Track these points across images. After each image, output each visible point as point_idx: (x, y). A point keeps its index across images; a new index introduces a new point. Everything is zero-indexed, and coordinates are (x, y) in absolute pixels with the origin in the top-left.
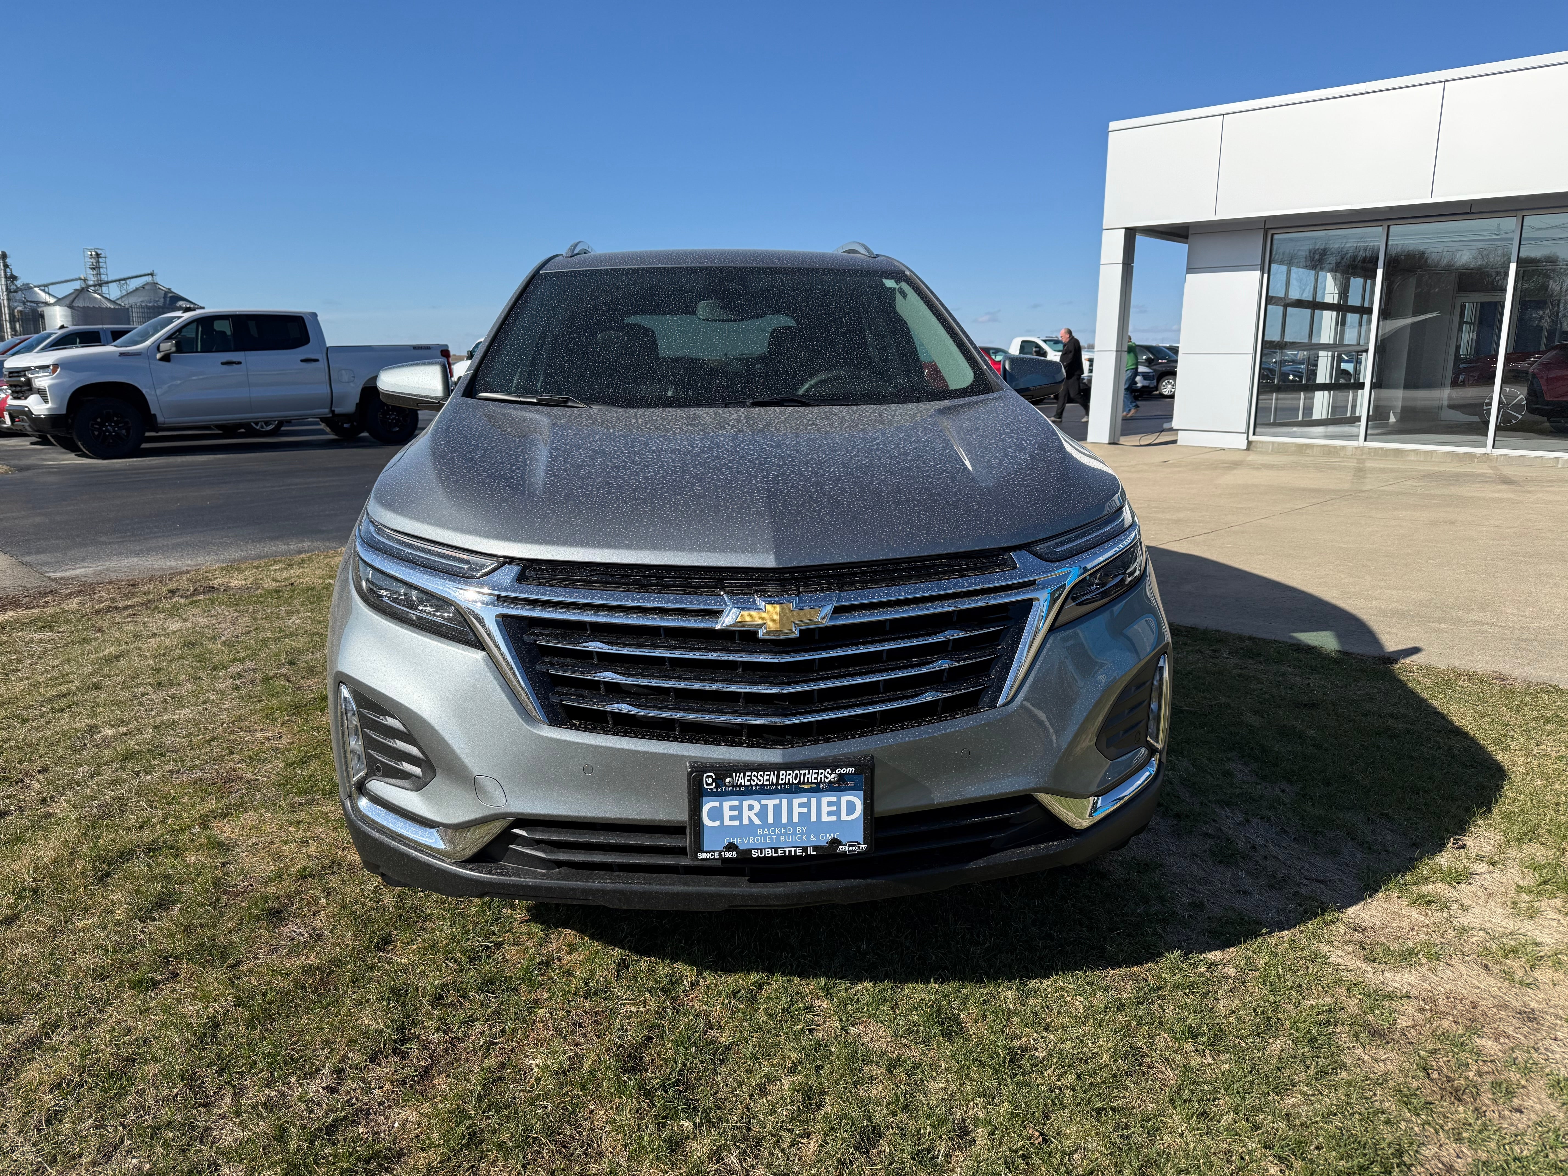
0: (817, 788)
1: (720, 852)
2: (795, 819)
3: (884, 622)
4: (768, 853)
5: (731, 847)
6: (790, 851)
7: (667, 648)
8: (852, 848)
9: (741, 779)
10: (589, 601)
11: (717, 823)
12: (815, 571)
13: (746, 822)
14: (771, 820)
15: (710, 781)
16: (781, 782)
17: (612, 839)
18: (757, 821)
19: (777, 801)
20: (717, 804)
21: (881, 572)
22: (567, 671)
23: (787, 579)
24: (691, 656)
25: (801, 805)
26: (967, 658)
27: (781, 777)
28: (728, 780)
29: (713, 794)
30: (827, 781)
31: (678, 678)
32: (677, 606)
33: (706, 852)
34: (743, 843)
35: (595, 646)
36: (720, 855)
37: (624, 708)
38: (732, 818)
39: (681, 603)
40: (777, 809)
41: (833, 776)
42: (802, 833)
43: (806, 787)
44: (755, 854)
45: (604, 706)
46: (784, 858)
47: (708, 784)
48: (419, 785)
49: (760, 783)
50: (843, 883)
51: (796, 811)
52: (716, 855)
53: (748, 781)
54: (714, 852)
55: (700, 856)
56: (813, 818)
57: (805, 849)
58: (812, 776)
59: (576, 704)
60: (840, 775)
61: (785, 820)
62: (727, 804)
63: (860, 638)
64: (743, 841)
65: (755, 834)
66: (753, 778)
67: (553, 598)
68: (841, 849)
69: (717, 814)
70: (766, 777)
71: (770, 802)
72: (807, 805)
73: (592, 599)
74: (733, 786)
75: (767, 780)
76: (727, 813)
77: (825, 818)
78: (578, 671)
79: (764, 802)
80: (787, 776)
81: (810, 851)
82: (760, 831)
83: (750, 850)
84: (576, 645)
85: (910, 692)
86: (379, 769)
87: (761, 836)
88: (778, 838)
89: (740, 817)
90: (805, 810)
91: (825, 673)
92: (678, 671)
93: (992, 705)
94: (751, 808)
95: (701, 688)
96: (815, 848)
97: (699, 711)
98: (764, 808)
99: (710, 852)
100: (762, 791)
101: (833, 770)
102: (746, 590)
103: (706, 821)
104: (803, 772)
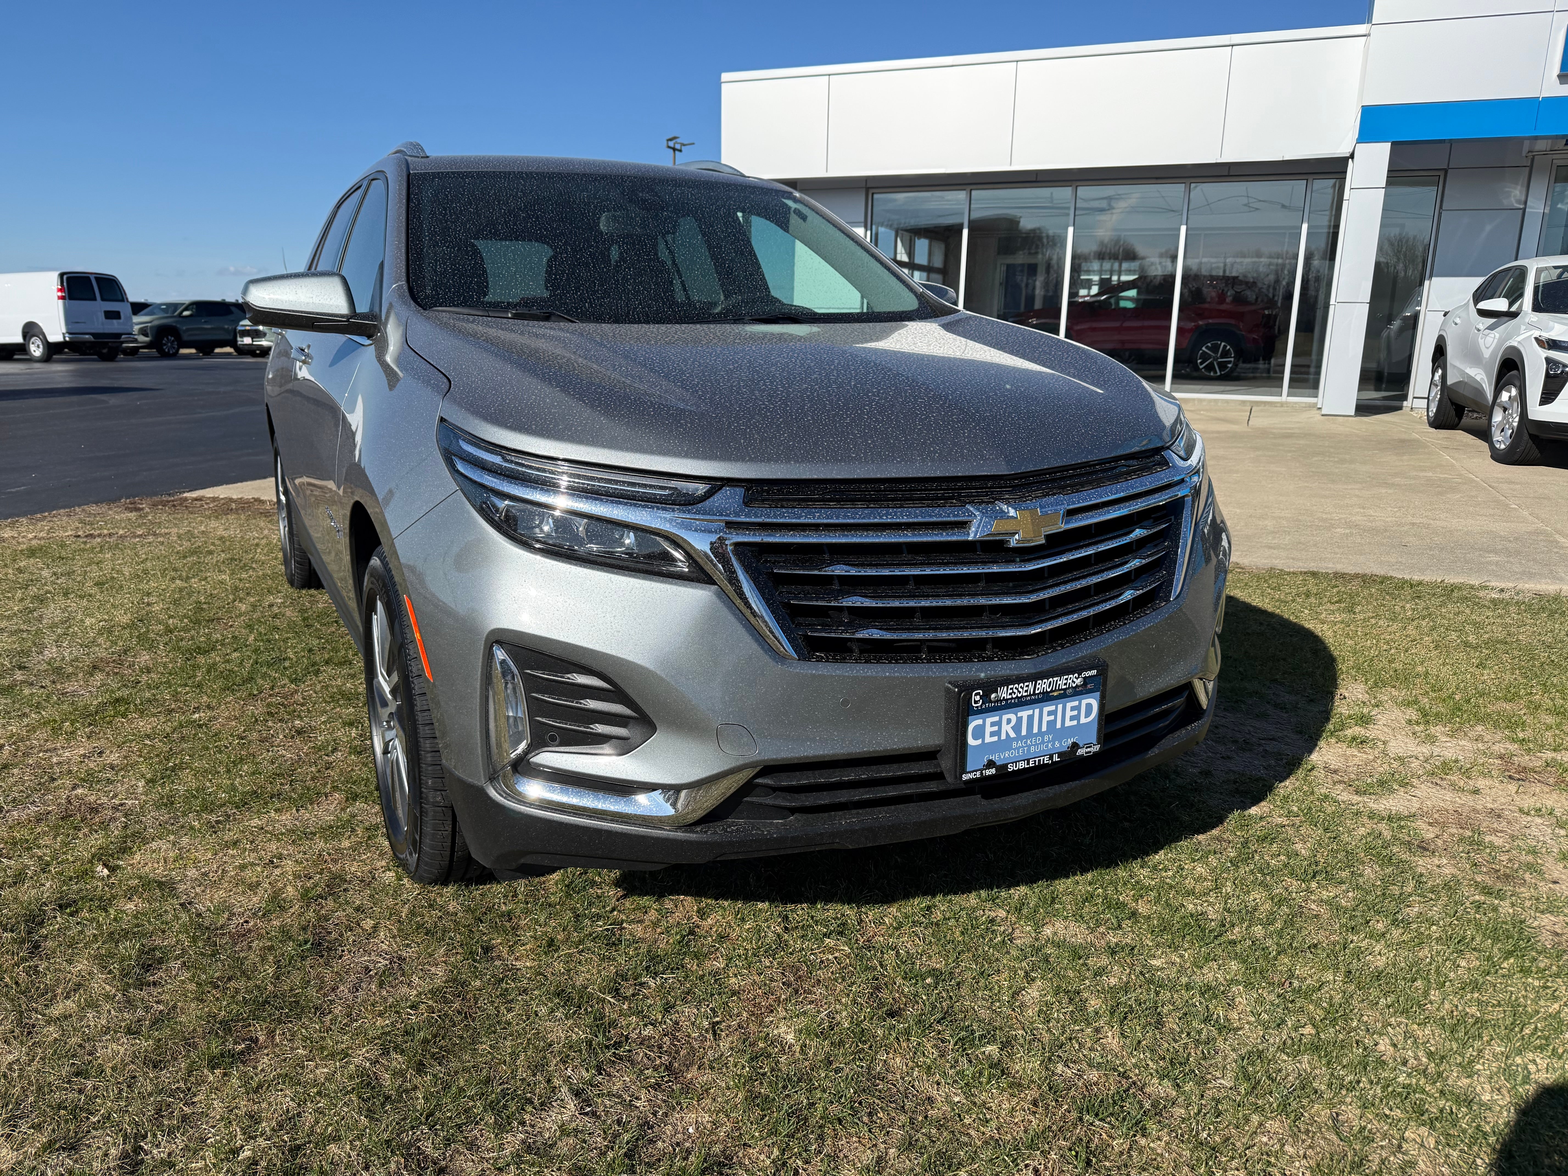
0: (1064, 695)
1: (981, 770)
2: (1044, 729)
3: (1090, 526)
4: (1022, 765)
5: (991, 764)
6: (1039, 761)
7: (914, 565)
8: (1089, 749)
9: (1004, 693)
10: (834, 521)
11: (979, 742)
12: (1036, 476)
13: (1003, 737)
14: (1024, 733)
15: (978, 698)
16: (1037, 692)
17: (864, 774)
18: (1012, 735)
19: (1030, 712)
20: (980, 722)
21: (1082, 475)
22: (811, 599)
23: (1017, 486)
24: (942, 572)
25: (1050, 713)
26: (1148, 556)
27: (1038, 686)
28: (993, 696)
29: (980, 712)
30: (1074, 685)
31: (927, 596)
32: (927, 519)
33: (970, 772)
34: (999, 758)
35: (839, 570)
36: (982, 773)
37: (876, 634)
38: (992, 734)
39: (931, 516)
40: (1030, 718)
41: (1079, 680)
42: (1049, 742)
43: (1055, 694)
44: (1011, 768)
45: (854, 633)
46: (1035, 768)
47: (976, 702)
48: (625, 747)
49: (1019, 695)
50: (1065, 787)
51: (1046, 718)
52: (978, 773)
53: (1010, 694)
54: (976, 771)
55: (965, 777)
56: (1059, 726)
57: (1051, 757)
58: (1061, 682)
59: (824, 635)
60: (1085, 678)
61: (1035, 730)
62: (989, 721)
63: (1080, 541)
64: (1000, 757)
65: (1010, 748)
66: (1015, 691)
67: (794, 521)
68: (1080, 752)
69: (979, 732)
70: (1025, 689)
71: (1024, 714)
72: (1053, 713)
73: (837, 518)
74: (997, 701)
75: (1026, 691)
76: (989, 729)
77: (1068, 723)
78: (823, 599)
79: (1020, 714)
80: (1043, 685)
81: (1056, 758)
82: (1014, 745)
83: (1006, 765)
84: (820, 570)
85: (1115, 592)
86: (553, 738)
87: (1015, 749)
88: (1029, 750)
89: (998, 733)
90: (1052, 718)
91: (1056, 580)
92: (926, 589)
93: (1168, 600)
94: (1009, 721)
95: (954, 604)
96: (1060, 755)
97: (948, 628)
98: (1020, 720)
99: (973, 772)
100: (1020, 703)
101: (1080, 674)
102: (985, 499)
103: (971, 741)
104: (1055, 679)
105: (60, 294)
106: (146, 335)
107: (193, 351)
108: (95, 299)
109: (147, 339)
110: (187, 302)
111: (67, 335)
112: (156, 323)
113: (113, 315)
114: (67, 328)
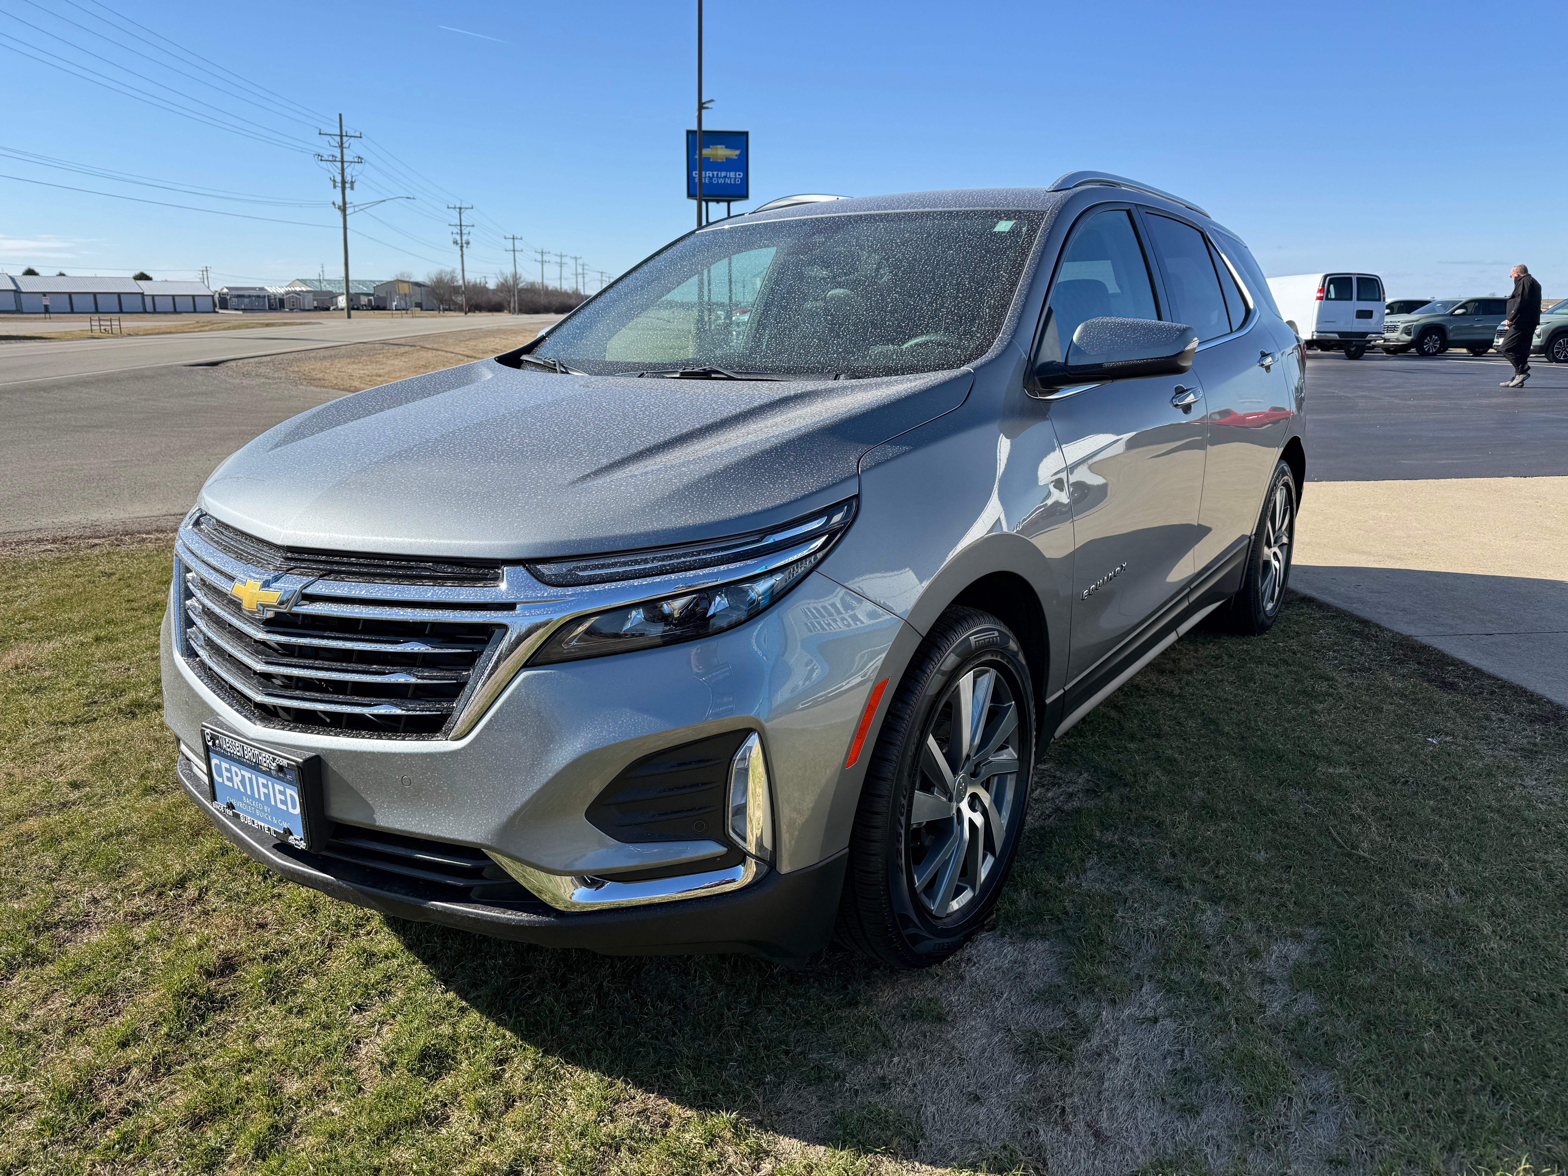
0: (270, 774)
1: (224, 808)
2: (262, 798)
5: (230, 806)
8: (297, 843)
9: (224, 744)
11: (221, 780)
13: (236, 786)
14: (249, 792)
15: (209, 737)
16: (246, 757)
18: (241, 789)
20: (218, 761)
25: (264, 786)
27: (245, 752)
28: (217, 742)
29: (215, 752)
34: (237, 805)
38: (228, 779)
40: (251, 781)
41: (275, 764)
42: (268, 813)
43: (263, 768)
47: (209, 741)
49: (235, 753)
51: (262, 789)
52: (222, 810)
53: (228, 748)
56: (273, 802)
57: (269, 829)
58: (262, 758)
61: (256, 795)
65: (241, 800)
66: (231, 746)
68: (290, 840)
69: (219, 771)
70: (237, 749)
71: (246, 774)
74: (222, 749)
75: (238, 752)
76: (224, 773)
77: (279, 805)
79: (243, 772)
80: (249, 753)
81: (272, 833)
82: (244, 799)
87: (245, 804)
88: (255, 811)
89: (231, 780)
90: (266, 791)
93: (446, 737)
94: (237, 774)
96: (275, 832)
98: (243, 778)
99: (219, 805)
100: (240, 761)
101: (274, 759)
103: (215, 775)
104: (256, 752)
105: (1319, 295)
106: (1409, 334)
107: (1464, 351)
108: (1351, 299)
109: (1409, 338)
110: (1464, 300)
111: (1315, 334)
112: (1423, 322)
113: (1365, 314)
114: (1317, 328)
